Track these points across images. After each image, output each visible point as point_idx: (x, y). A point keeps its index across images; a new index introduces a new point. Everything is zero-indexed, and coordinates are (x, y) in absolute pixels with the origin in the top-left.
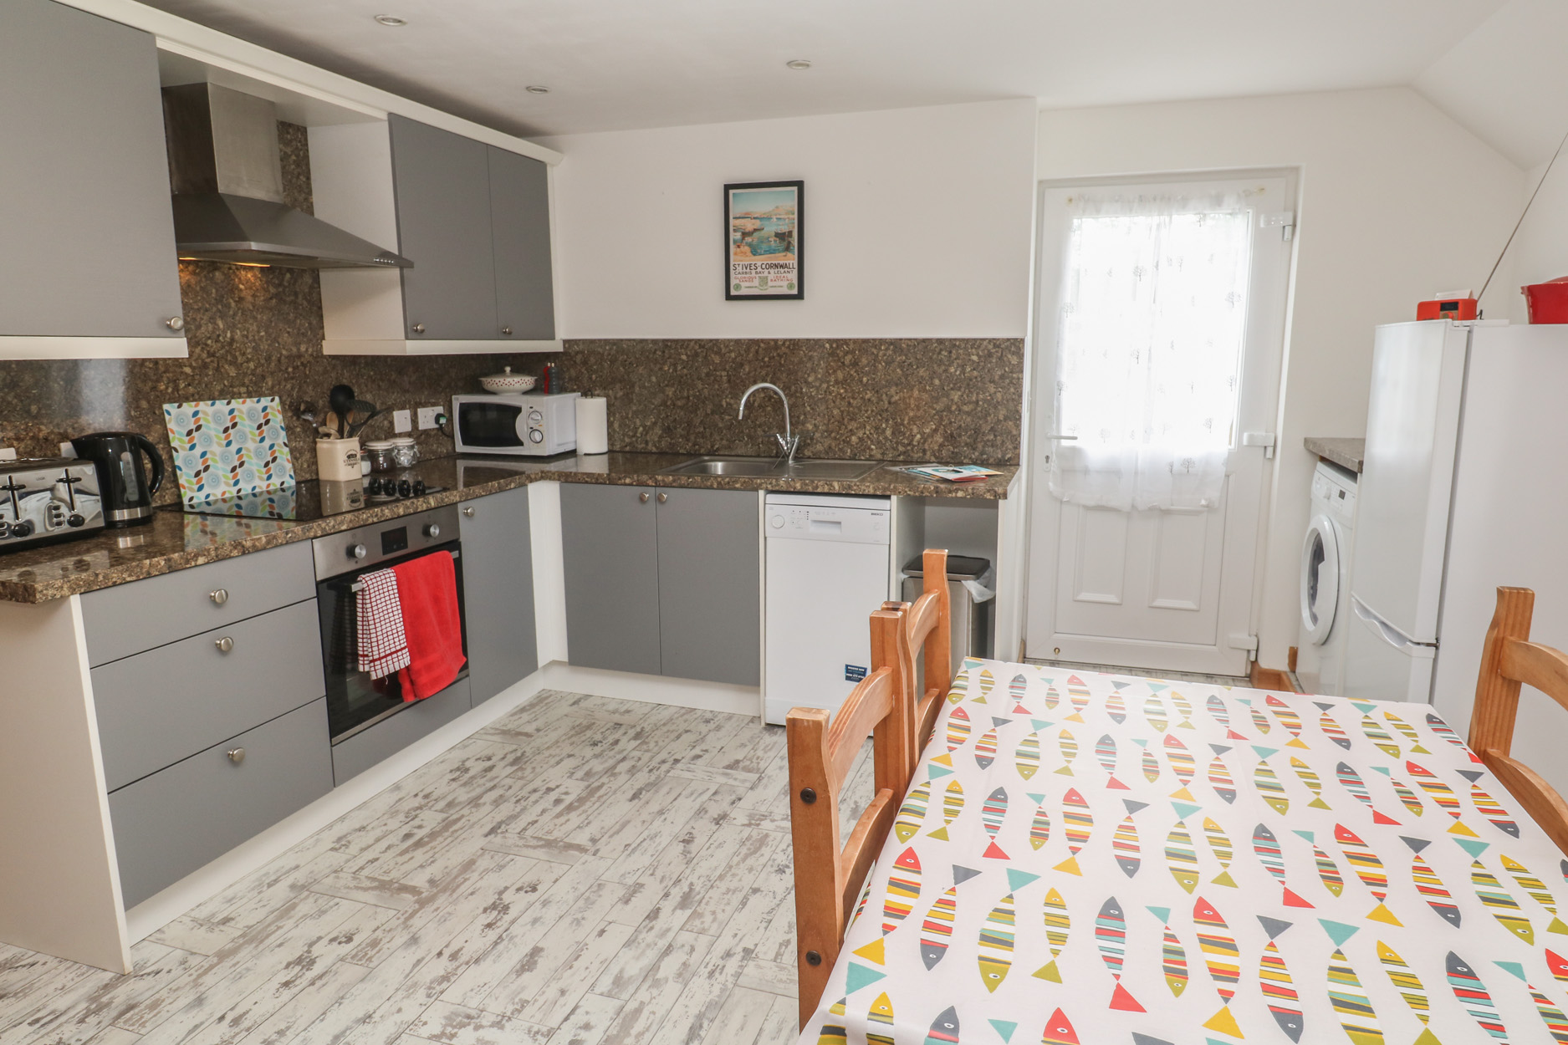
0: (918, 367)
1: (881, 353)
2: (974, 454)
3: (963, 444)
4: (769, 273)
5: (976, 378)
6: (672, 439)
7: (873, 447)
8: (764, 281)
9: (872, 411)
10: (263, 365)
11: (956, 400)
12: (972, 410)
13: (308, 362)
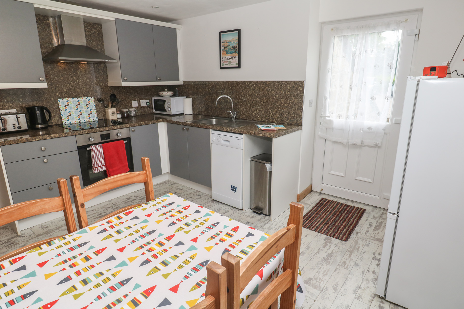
0: (272, 91)
1: (261, 86)
2: (288, 121)
3: (285, 117)
4: (231, 60)
5: (289, 95)
6: (208, 111)
7: (259, 117)
8: (230, 62)
9: (259, 105)
10: (88, 89)
11: (283, 102)
12: (287, 106)
13: (103, 88)
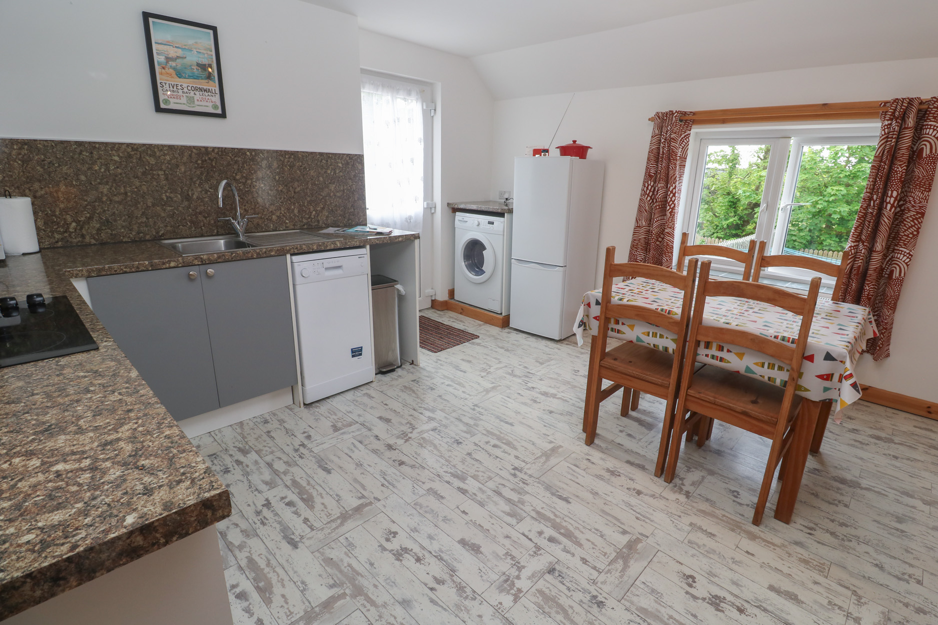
0: (309, 170)
1: (286, 160)
4: (195, 94)
5: (342, 176)
7: (287, 221)
9: (284, 198)
11: (333, 190)
12: (341, 196)
